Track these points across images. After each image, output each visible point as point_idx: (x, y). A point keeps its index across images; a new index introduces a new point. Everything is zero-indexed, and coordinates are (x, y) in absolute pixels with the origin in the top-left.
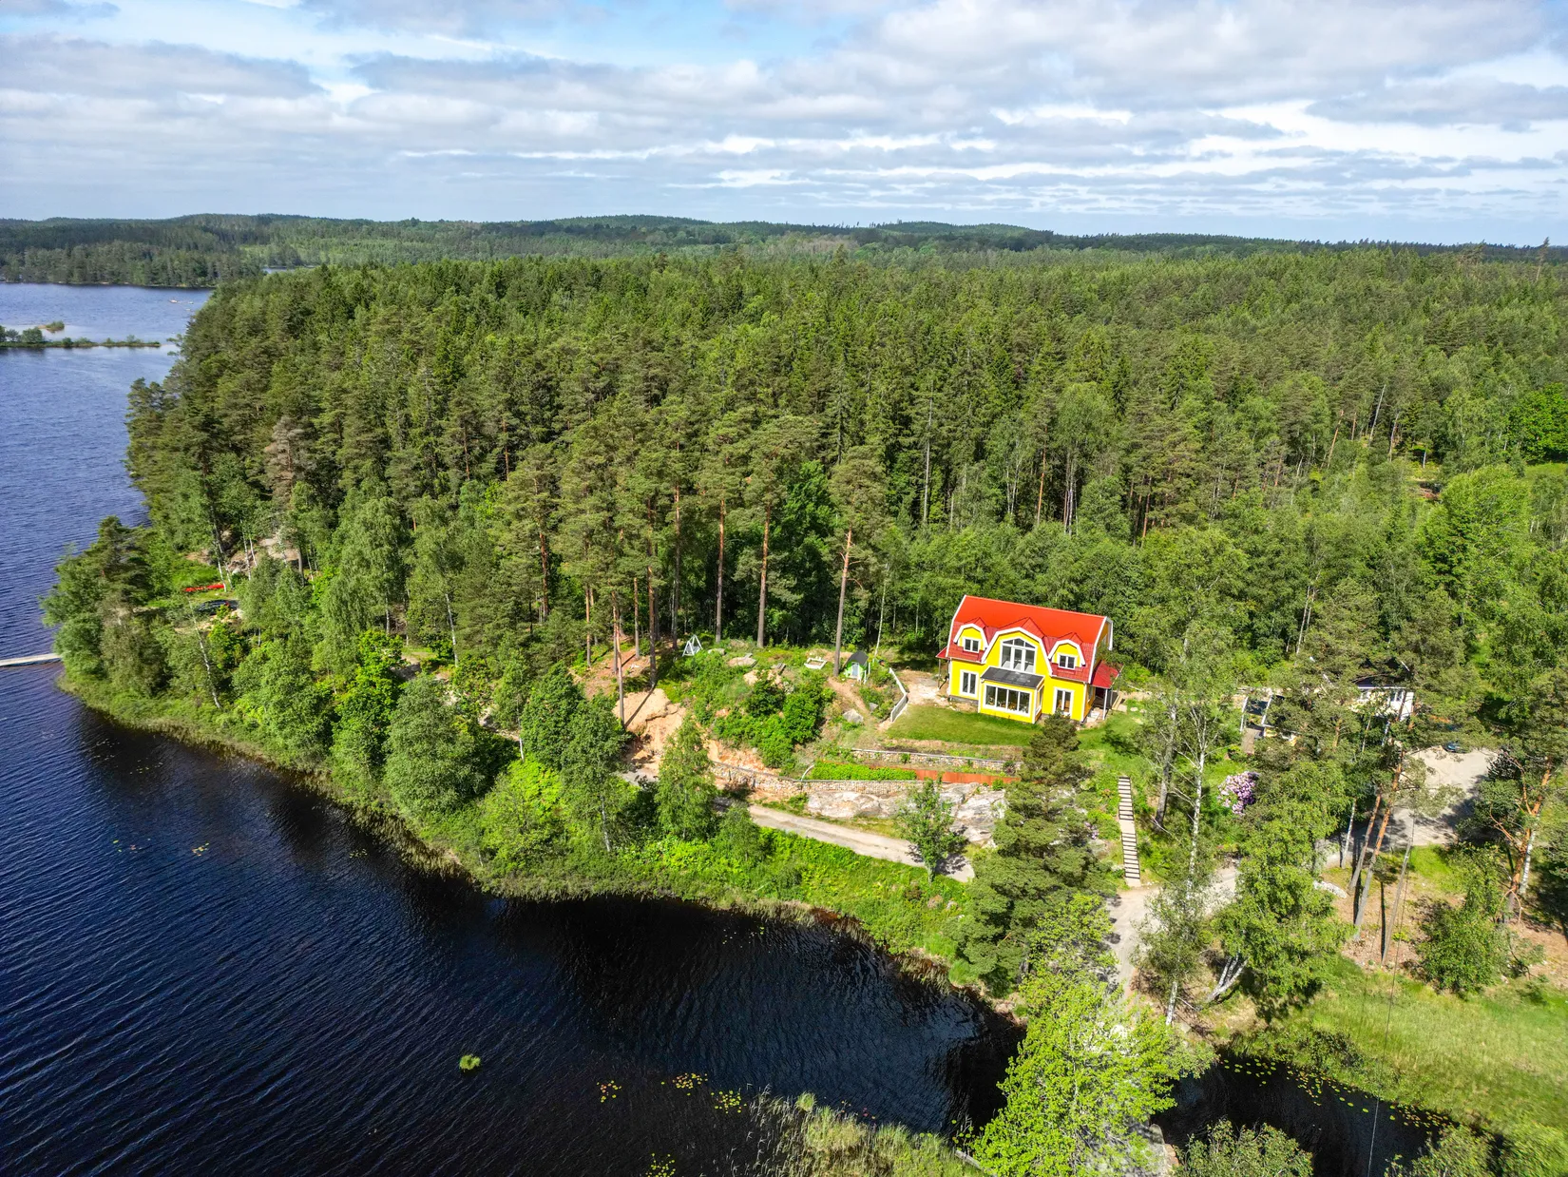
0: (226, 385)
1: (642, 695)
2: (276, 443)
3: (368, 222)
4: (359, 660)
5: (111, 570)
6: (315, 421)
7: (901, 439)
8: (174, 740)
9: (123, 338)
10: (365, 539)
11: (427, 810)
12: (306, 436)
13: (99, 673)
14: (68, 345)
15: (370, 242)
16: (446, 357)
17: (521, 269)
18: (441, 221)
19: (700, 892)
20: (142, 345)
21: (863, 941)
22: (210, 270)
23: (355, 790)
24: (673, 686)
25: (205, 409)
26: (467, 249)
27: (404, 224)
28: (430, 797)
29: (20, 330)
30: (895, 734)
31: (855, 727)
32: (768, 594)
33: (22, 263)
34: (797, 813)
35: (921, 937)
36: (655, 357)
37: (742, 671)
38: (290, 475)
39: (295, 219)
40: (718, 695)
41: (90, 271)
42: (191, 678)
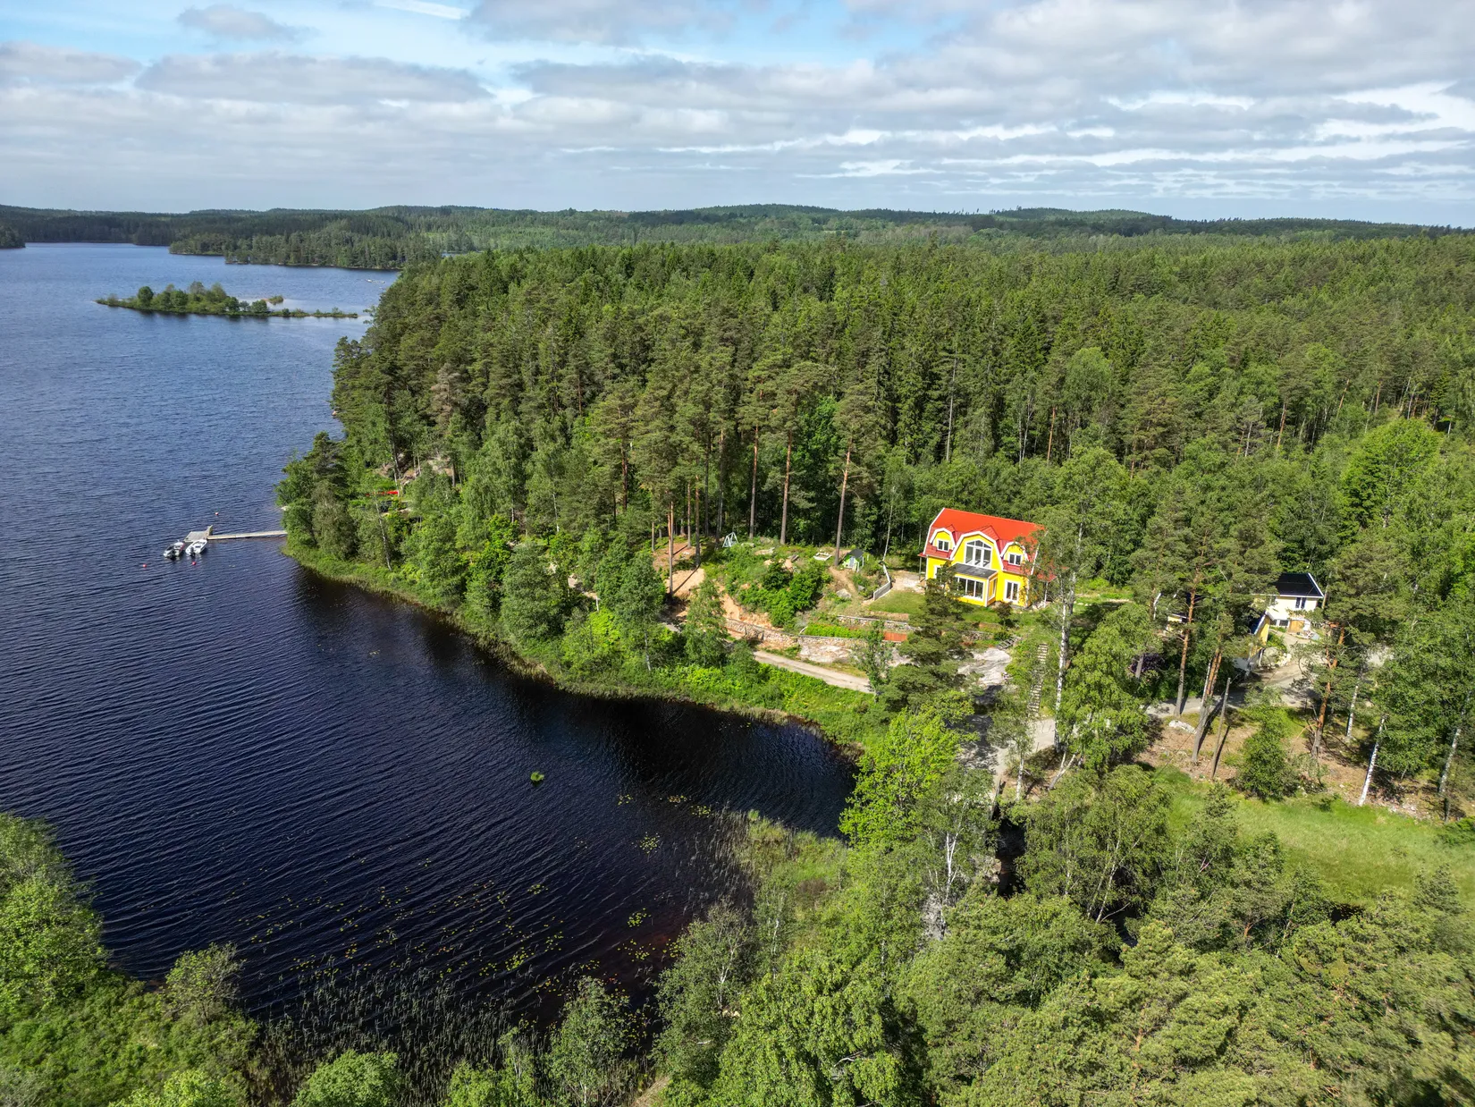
0: (407, 342)
1: (689, 573)
2: (441, 382)
3: (532, 213)
4: (488, 536)
5: (322, 471)
6: (469, 368)
7: (929, 393)
8: (359, 589)
9: (329, 310)
10: (499, 453)
11: (527, 637)
12: (462, 380)
13: (312, 544)
14: (286, 315)
15: (532, 230)
16: (570, 321)
17: (648, 253)
18: (595, 211)
19: (710, 700)
20: (344, 316)
21: (819, 736)
22: (399, 254)
23: (480, 625)
24: (712, 567)
25: (391, 358)
26: (614, 236)
27: (563, 214)
28: (530, 627)
29: (250, 302)
30: (873, 608)
31: (843, 601)
32: (789, 503)
33: (251, 247)
34: (791, 658)
35: (861, 736)
36: (732, 322)
37: (764, 558)
38: (448, 408)
39: (471, 211)
40: (744, 574)
41: (303, 254)
42: (373, 548)
